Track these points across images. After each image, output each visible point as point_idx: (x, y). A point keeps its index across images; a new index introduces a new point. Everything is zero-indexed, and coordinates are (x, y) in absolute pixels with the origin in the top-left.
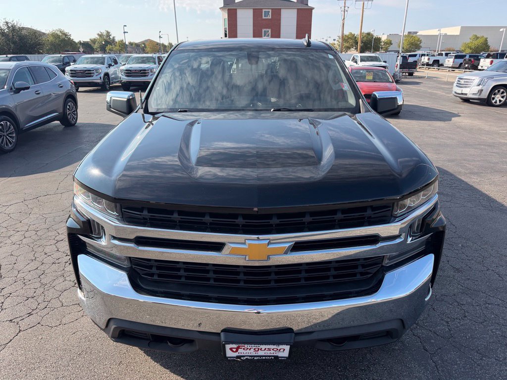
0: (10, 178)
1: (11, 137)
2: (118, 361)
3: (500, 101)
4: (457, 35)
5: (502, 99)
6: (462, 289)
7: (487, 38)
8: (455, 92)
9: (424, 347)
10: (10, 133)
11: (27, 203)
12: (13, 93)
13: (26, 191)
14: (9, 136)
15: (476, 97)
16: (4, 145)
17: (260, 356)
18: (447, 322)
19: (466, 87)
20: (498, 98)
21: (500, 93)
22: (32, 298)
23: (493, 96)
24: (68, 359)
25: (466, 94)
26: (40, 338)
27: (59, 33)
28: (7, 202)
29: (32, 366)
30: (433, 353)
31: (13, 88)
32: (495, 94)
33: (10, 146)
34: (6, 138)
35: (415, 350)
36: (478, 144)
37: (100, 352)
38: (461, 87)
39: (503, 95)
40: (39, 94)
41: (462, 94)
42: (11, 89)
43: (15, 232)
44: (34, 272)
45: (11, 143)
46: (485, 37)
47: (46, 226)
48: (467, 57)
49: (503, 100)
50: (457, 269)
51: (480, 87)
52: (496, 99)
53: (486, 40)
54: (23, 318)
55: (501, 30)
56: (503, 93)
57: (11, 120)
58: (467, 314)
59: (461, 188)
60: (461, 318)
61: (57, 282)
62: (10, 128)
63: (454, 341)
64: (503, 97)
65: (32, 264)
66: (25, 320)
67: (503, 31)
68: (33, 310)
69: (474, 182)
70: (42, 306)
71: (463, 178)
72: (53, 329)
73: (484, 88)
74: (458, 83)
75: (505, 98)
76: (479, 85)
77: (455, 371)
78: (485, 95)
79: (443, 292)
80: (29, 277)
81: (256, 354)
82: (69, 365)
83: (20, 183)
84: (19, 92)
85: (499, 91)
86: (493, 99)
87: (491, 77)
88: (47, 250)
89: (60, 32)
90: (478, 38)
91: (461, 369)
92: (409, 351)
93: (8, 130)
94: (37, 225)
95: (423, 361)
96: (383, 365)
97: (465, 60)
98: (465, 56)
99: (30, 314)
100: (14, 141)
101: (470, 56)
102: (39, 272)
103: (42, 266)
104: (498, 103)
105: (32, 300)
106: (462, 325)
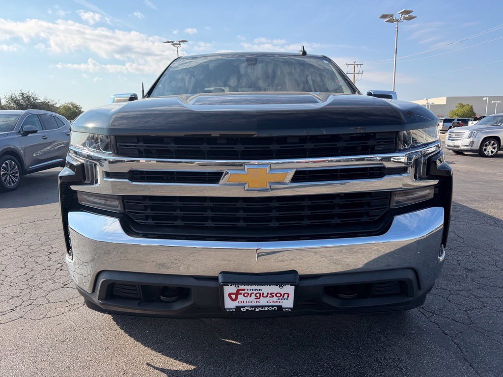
0: (8, 209)
1: (14, 176)
2: (104, 347)
3: (492, 152)
4: (443, 105)
5: (493, 150)
6: (478, 286)
7: (472, 106)
8: (448, 145)
9: (443, 332)
10: (14, 173)
11: (23, 226)
12: (21, 136)
13: (23, 218)
14: (13, 176)
15: (469, 148)
16: (7, 183)
17: (262, 307)
18: (466, 311)
19: (457, 140)
20: (489, 149)
21: (491, 144)
22: (17, 296)
23: (484, 147)
24: (50, 346)
25: (458, 146)
26: (21, 329)
27: (70, 106)
28: (3, 225)
29: (9, 352)
30: (454, 336)
31: (21, 131)
32: (486, 146)
33: (13, 185)
34: (10, 177)
35: (433, 334)
36: (477, 181)
37: (85, 339)
38: (453, 140)
39: (494, 146)
40: (46, 139)
41: (455, 146)
42: (20, 132)
43: (7, 247)
44: (22, 277)
45: (13, 182)
46: (470, 105)
47: (40, 242)
48: (456, 121)
49: (495, 151)
50: (470, 270)
51: (471, 139)
52: (488, 150)
53: (471, 108)
54: (5, 313)
55: (485, 99)
56: (493, 144)
57: (16, 160)
58: (486, 305)
59: (464, 211)
60: (479, 308)
61: (45, 284)
62: (14, 167)
63: (475, 327)
64: (494, 148)
65: (22, 270)
66: (7, 315)
67: (486, 100)
68: (16, 307)
69: (475, 207)
70: (27, 303)
71: (465, 204)
72: (36, 322)
73: (475, 140)
74: (449, 137)
75: (496, 149)
76: (470, 138)
77: (481, 351)
78: (477, 146)
79: (458, 287)
80: (17, 280)
81: (258, 304)
82: (49, 351)
83: (19, 212)
84: (27, 135)
85: (490, 143)
86: (485, 150)
87: (481, 130)
88: (38, 260)
89: (72, 105)
90: (463, 106)
91: (487, 349)
92: (427, 335)
93: (13, 169)
94: (31, 242)
95: (443, 343)
96: (399, 346)
97: (454, 123)
98: (454, 120)
99: (13, 310)
100: (17, 180)
101: (458, 120)
102: (27, 277)
103: (32, 272)
104: (490, 154)
105: (17, 299)
106: (482, 313)
